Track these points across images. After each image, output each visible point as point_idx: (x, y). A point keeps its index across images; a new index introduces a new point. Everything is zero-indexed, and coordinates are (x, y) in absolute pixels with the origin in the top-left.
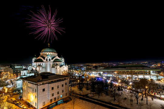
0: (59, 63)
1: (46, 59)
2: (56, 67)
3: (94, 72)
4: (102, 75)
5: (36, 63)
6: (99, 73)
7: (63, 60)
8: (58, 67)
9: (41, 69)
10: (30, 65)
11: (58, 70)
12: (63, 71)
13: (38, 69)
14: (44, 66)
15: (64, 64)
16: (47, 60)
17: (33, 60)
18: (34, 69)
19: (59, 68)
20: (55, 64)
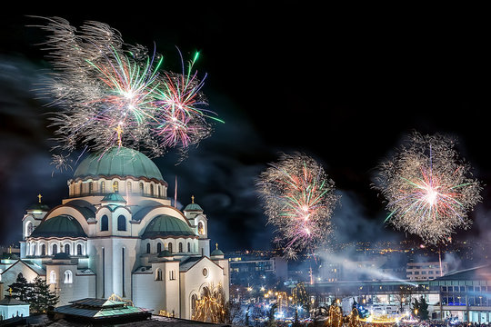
0: (176, 242)
1: (99, 216)
2: (155, 267)
3: (384, 299)
4: (434, 315)
5: (40, 243)
6: (416, 305)
7: (200, 226)
8: (172, 267)
9: (69, 281)
10: (10, 250)
11: (171, 286)
12: (199, 294)
13: (52, 278)
14: (88, 261)
15: (207, 252)
16: (105, 226)
17: (27, 224)
18: (31, 278)
19: (177, 275)
20: (154, 249)
